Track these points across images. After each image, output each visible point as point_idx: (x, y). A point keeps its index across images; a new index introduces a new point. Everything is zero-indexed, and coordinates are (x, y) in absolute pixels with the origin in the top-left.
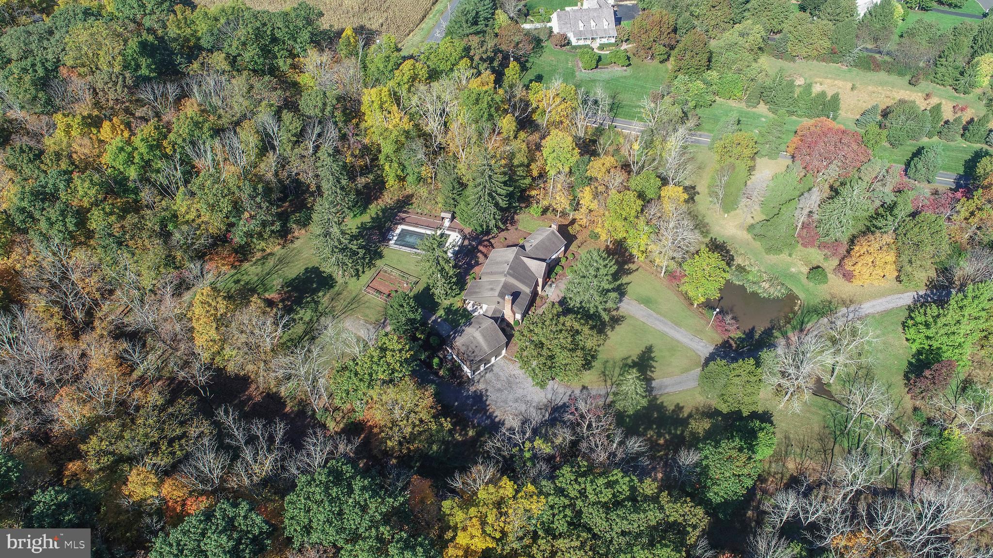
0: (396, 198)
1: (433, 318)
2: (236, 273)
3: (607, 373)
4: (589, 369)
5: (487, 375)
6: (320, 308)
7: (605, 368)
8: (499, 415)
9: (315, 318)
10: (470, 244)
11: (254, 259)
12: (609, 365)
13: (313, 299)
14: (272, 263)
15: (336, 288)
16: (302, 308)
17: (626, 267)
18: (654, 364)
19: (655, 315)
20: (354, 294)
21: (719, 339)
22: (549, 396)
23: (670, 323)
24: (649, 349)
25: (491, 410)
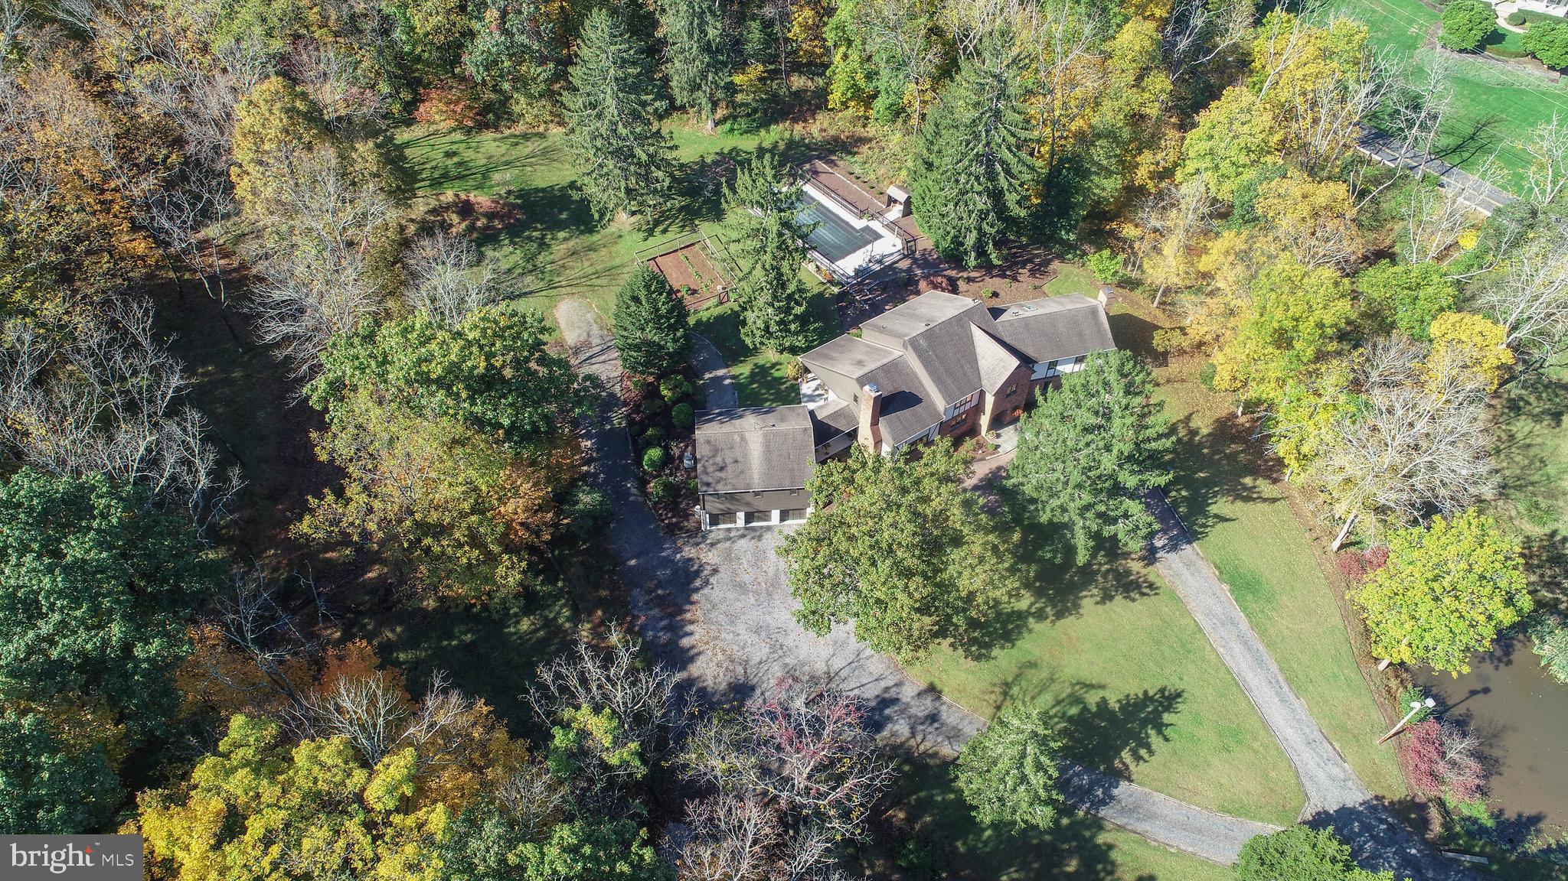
0: (832, 132)
1: (721, 372)
2: (461, 142)
3: (1015, 690)
4: (978, 658)
5: (742, 542)
6: (541, 259)
7: (1018, 677)
8: (696, 636)
9: (520, 271)
10: (909, 270)
11: (507, 132)
12: (1036, 677)
13: (543, 237)
14: (528, 150)
15: (595, 237)
16: (513, 243)
17: (1248, 481)
18: (1155, 740)
19: (1244, 624)
20: (617, 262)
21: (1397, 786)
22: (837, 663)
23: (1274, 668)
24: (1169, 700)
25: (688, 616)
